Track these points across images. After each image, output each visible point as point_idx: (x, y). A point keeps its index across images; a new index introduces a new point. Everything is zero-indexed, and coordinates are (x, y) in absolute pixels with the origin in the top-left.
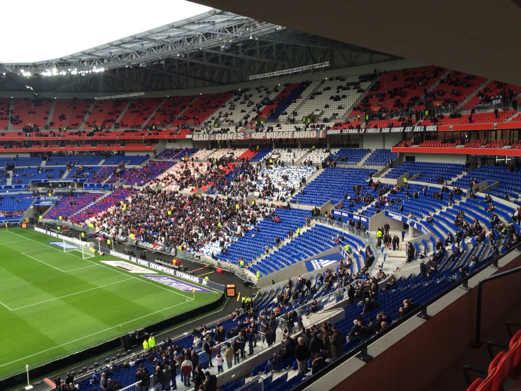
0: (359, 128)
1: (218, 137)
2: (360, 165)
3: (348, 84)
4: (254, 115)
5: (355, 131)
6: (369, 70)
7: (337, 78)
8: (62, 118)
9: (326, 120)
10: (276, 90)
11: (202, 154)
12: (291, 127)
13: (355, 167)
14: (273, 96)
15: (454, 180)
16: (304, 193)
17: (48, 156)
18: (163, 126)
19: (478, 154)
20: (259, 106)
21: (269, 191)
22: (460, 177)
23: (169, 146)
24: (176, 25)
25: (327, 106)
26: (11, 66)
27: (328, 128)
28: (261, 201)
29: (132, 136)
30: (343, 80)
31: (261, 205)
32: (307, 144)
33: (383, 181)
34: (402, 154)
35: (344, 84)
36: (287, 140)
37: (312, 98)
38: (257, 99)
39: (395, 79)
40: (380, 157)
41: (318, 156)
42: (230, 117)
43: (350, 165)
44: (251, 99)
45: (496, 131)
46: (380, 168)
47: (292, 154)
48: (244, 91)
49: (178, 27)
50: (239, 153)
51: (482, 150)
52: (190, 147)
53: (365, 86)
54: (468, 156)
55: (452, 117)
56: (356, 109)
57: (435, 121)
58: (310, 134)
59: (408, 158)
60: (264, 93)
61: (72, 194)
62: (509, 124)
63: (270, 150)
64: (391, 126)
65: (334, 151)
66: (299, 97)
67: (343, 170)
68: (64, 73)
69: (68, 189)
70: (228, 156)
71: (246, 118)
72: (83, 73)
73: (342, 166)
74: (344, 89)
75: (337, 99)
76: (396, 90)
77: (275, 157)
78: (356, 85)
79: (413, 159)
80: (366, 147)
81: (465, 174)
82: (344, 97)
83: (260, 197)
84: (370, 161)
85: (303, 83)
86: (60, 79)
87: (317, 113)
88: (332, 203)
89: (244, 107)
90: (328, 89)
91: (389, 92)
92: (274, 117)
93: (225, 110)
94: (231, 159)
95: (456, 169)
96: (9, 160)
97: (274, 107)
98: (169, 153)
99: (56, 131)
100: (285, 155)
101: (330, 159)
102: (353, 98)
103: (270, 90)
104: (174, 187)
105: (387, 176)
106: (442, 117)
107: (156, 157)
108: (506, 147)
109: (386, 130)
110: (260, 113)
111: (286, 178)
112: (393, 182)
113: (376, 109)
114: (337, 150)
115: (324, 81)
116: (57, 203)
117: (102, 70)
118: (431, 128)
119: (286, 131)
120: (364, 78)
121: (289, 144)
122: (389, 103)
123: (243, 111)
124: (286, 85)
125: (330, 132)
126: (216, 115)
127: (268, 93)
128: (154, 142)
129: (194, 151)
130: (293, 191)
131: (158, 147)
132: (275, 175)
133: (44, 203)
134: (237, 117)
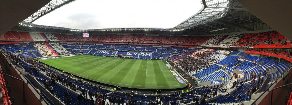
0: (237, 46)
1: (207, 46)
2: (237, 55)
3: (237, 36)
4: (216, 41)
5: (236, 47)
6: (242, 33)
7: (235, 34)
8: (178, 40)
9: (230, 44)
10: (222, 36)
11: (203, 49)
12: (223, 45)
13: (235, 56)
14: (221, 38)
15: (256, 61)
16: (221, 61)
17: (174, 47)
18: (197, 42)
19: (265, 55)
20: (217, 40)
21: (213, 60)
22: (257, 60)
23: (197, 47)
24: (191, 17)
25: (232, 41)
26: (168, 29)
27: (230, 46)
28: (210, 62)
29: (190, 44)
30: (236, 35)
31: (210, 63)
32: (226, 49)
33: (241, 60)
34: (247, 53)
35: (236, 36)
36: (226, 48)
37: (229, 38)
38: (217, 38)
39: (248, 35)
40: (242, 54)
41: (228, 52)
42: (211, 42)
43: (234, 55)
44: (216, 38)
45: (266, 49)
46: (241, 56)
47: (222, 52)
48: (216, 36)
49: (192, 18)
50: (211, 50)
51: (263, 53)
52: (202, 48)
53: (240, 36)
54: (261, 55)
55: (258, 45)
56: (237, 41)
57: (254, 46)
58: (226, 47)
59: (248, 54)
60: (219, 37)
61: (176, 55)
62: (268, 47)
63: (218, 50)
64: (244, 46)
65: (232, 51)
66: (226, 38)
67: (232, 56)
68: (177, 30)
69: (175, 54)
70: (208, 50)
71: (214, 42)
72: (180, 30)
73: (233, 55)
74: (236, 37)
75: (234, 39)
76: (247, 38)
77: (218, 52)
78: (239, 36)
79: (249, 54)
80: (239, 51)
81: (259, 59)
82: (236, 38)
83: (211, 61)
84: (239, 55)
85: (228, 35)
86: (176, 32)
87: (229, 42)
88: (227, 65)
89: (214, 39)
90: (233, 36)
91: (246, 38)
92: (219, 42)
93: (210, 40)
94: (209, 51)
95: (257, 58)
96: (167, 47)
97: (220, 40)
98: (197, 49)
99: (176, 42)
100: (221, 52)
101: (230, 53)
102: (238, 39)
103: (221, 36)
104: (194, 57)
105: (242, 59)
106: (255, 45)
107: (194, 49)
108: (268, 53)
109: (243, 47)
110: (217, 41)
111: (218, 57)
112: (243, 60)
113: (242, 42)
114: (233, 51)
115: (232, 35)
116: (172, 57)
117: (183, 30)
118: (252, 47)
119: (221, 46)
120: (241, 35)
121: (222, 49)
122: (245, 40)
123: (214, 40)
124: (224, 35)
125: (230, 47)
126: (208, 41)
127: (220, 37)
128: (194, 46)
129: (202, 49)
130: (219, 60)
131: (195, 47)
132: (216, 56)
133: (170, 56)
134: (212, 41)
